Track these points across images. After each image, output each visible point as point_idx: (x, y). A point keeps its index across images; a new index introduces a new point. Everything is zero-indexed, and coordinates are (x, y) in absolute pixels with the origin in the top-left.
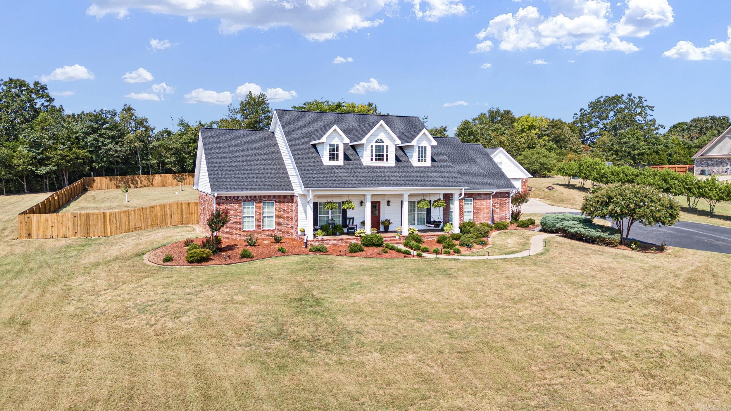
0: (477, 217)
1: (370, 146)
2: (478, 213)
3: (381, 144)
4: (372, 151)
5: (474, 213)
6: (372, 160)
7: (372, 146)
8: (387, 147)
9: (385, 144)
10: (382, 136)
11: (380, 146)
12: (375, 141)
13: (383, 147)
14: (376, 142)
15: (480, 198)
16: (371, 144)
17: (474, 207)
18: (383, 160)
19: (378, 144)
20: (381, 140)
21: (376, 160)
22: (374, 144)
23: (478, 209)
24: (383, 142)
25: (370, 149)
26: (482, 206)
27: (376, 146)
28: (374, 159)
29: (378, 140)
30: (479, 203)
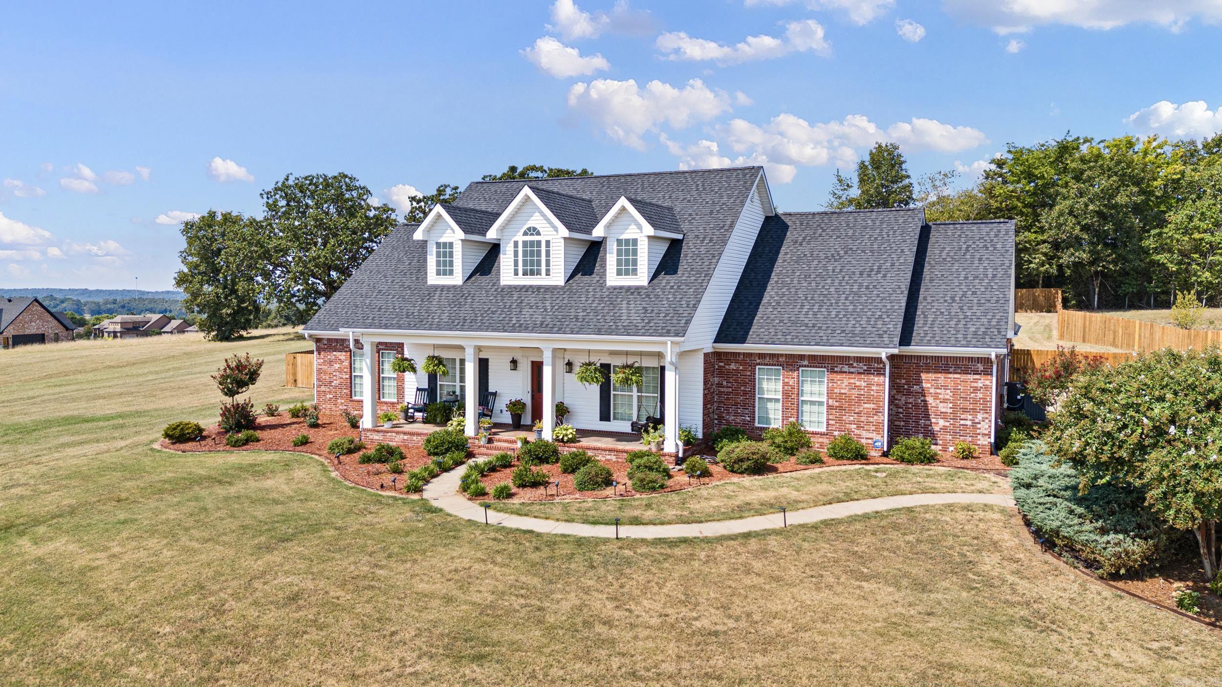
0: (840, 420)
1: (512, 244)
2: (840, 408)
3: (535, 238)
4: (516, 254)
5: (830, 407)
6: (516, 274)
7: (516, 244)
8: (548, 243)
9: (543, 239)
10: (536, 221)
11: (532, 243)
12: (522, 231)
13: (539, 243)
14: (525, 234)
15: (846, 368)
16: (515, 239)
17: (830, 394)
18: (539, 273)
19: (529, 238)
20: (535, 229)
21: (525, 274)
22: (520, 238)
23: (840, 397)
24: (538, 234)
25: (512, 249)
26: (855, 392)
27: (525, 244)
28: (520, 272)
29: (529, 229)
30: (845, 383)
